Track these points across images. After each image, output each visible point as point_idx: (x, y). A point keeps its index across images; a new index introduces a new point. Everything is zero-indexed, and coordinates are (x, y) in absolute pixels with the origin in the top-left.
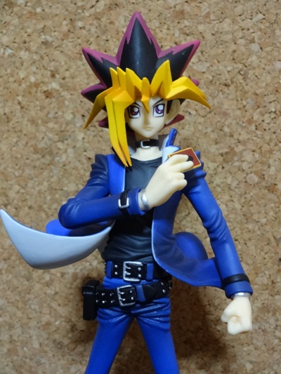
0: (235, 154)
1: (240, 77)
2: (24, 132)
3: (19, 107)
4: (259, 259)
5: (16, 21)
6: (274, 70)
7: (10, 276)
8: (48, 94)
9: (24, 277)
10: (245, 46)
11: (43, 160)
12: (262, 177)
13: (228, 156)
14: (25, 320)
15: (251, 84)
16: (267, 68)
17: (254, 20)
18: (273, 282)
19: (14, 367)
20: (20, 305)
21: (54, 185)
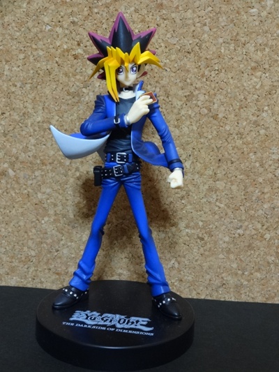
0: (194, 96)
1: (197, 48)
2: (61, 81)
3: (56, 65)
4: (207, 160)
5: (53, 7)
6: (218, 44)
7: (54, 174)
8: (76, 57)
9: (63, 174)
10: (200, 27)
11: (73, 100)
12: (210, 110)
13: (189, 98)
14: (64, 201)
15: (204, 52)
16: (214, 42)
17: (206, 11)
18: (215, 174)
19: (58, 231)
20: (61, 192)
21: (81, 116)
